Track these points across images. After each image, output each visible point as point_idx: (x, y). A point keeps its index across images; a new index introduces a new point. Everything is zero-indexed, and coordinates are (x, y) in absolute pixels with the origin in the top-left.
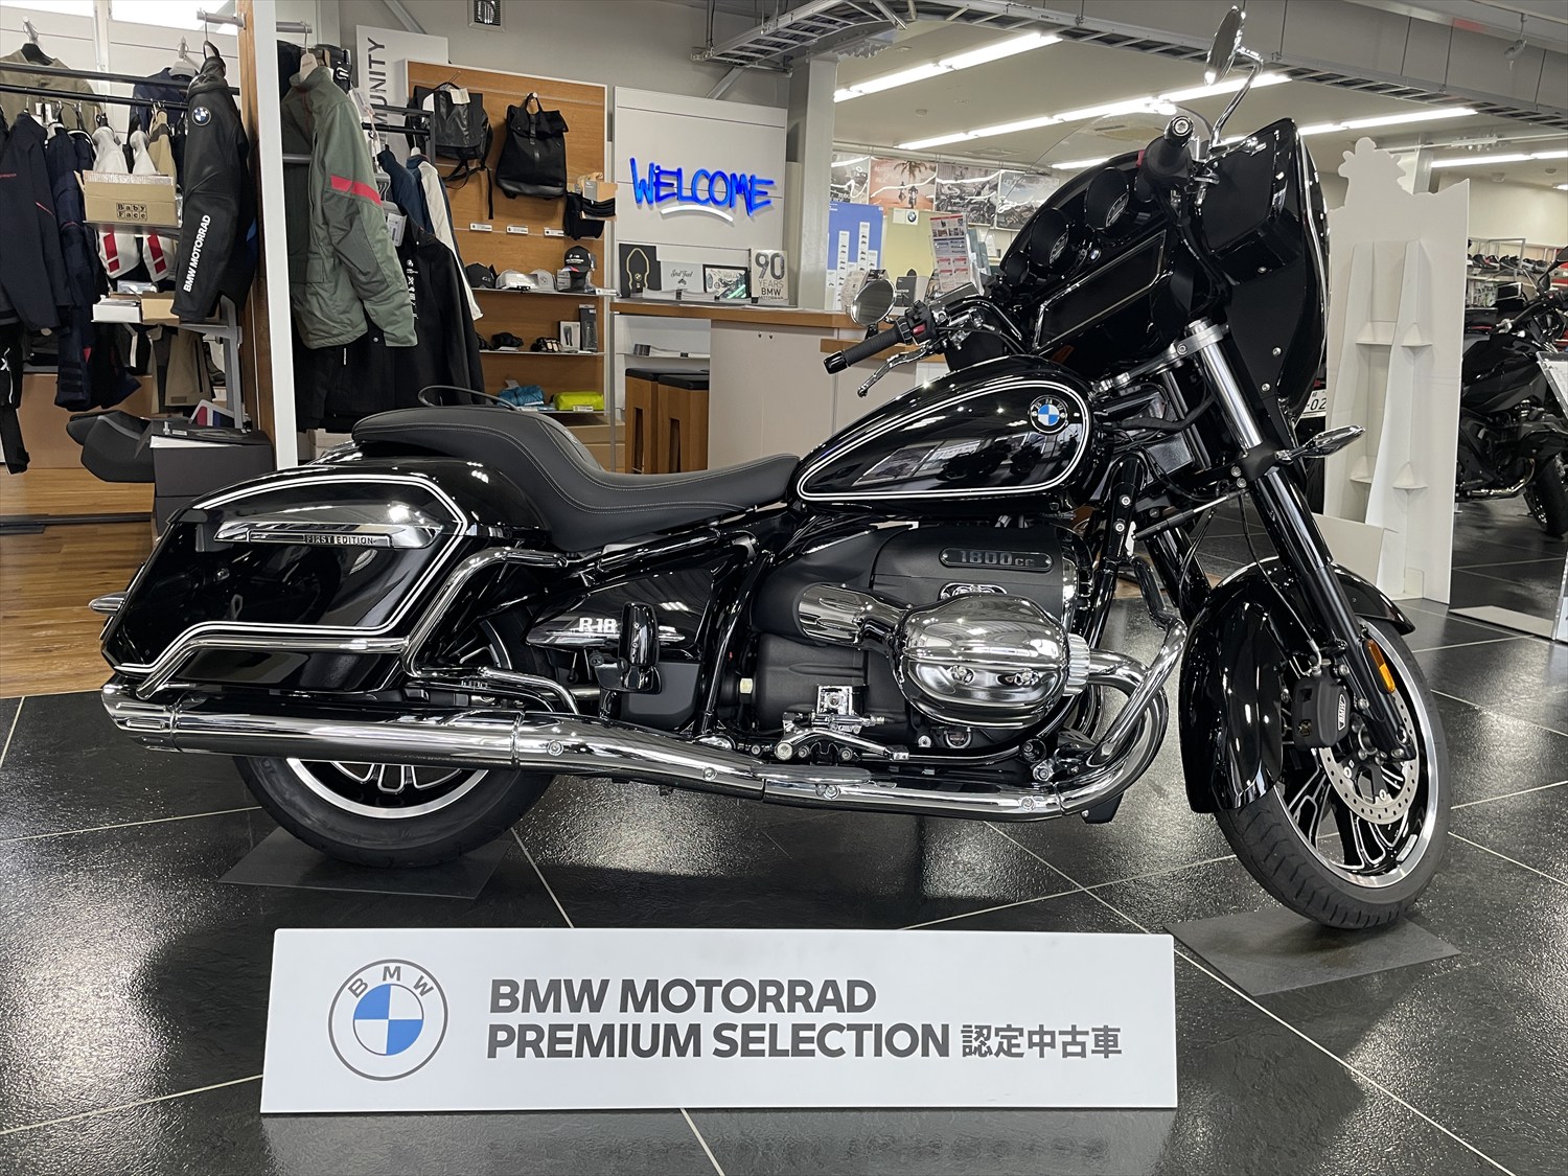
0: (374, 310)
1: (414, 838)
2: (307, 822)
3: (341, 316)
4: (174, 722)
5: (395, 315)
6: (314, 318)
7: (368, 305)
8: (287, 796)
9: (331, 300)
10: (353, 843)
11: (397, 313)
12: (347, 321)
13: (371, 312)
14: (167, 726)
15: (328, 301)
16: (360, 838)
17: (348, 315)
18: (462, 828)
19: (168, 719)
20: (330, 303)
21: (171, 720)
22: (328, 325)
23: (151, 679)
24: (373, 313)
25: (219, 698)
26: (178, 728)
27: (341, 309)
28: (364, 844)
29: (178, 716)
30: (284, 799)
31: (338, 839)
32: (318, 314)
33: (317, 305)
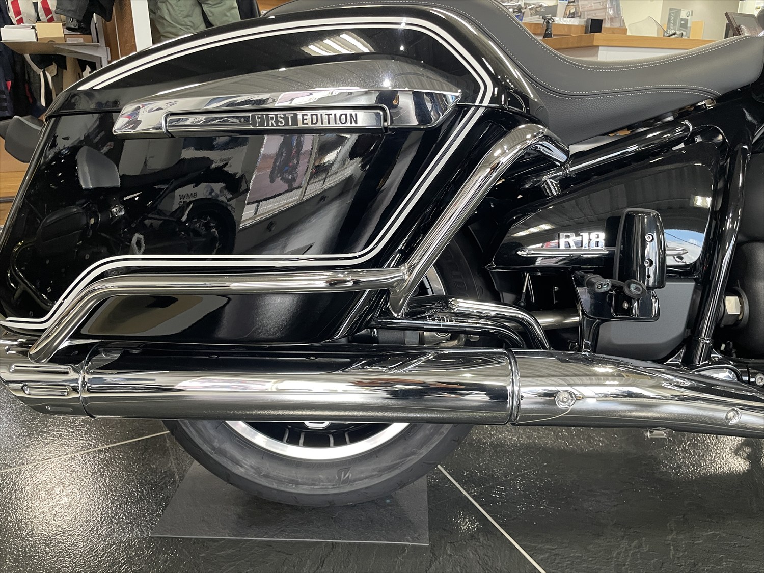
0: (210, 11)
1: (355, 480)
2: (239, 471)
3: (185, 19)
4: (84, 383)
5: (227, 16)
6: (164, 22)
7: (205, 8)
8: (216, 444)
9: (177, 6)
10: (291, 489)
11: (228, 14)
12: (190, 24)
13: (208, 14)
14: (75, 390)
15: (174, 6)
16: (297, 483)
17: (190, 19)
18: (404, 467)
19: (76, 380)
20: (176, 8)
21: (80, 382)
22: (176, 27)
23: (48, 337)
24: (210, 14)
25: (135, 352)
26: (89, 391)
27: (185, 13)
28: (303, 490)
29: (88, 377)
30: (214, 448)
31: (275, 486)
32: (167, 18)
33: (167, 11)
